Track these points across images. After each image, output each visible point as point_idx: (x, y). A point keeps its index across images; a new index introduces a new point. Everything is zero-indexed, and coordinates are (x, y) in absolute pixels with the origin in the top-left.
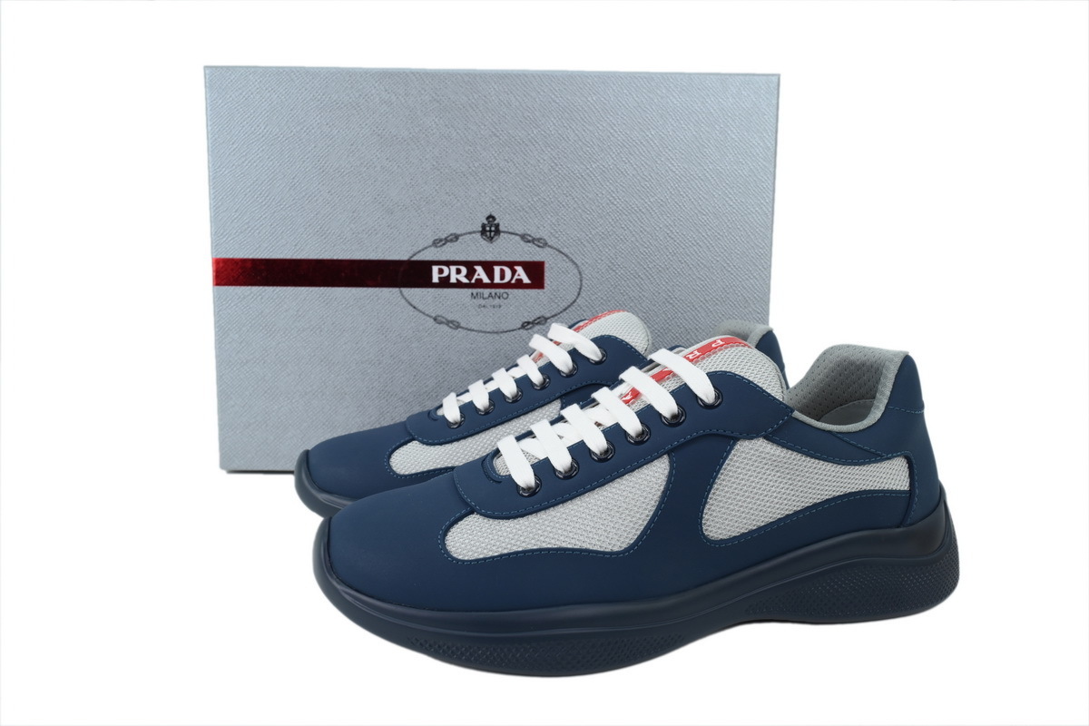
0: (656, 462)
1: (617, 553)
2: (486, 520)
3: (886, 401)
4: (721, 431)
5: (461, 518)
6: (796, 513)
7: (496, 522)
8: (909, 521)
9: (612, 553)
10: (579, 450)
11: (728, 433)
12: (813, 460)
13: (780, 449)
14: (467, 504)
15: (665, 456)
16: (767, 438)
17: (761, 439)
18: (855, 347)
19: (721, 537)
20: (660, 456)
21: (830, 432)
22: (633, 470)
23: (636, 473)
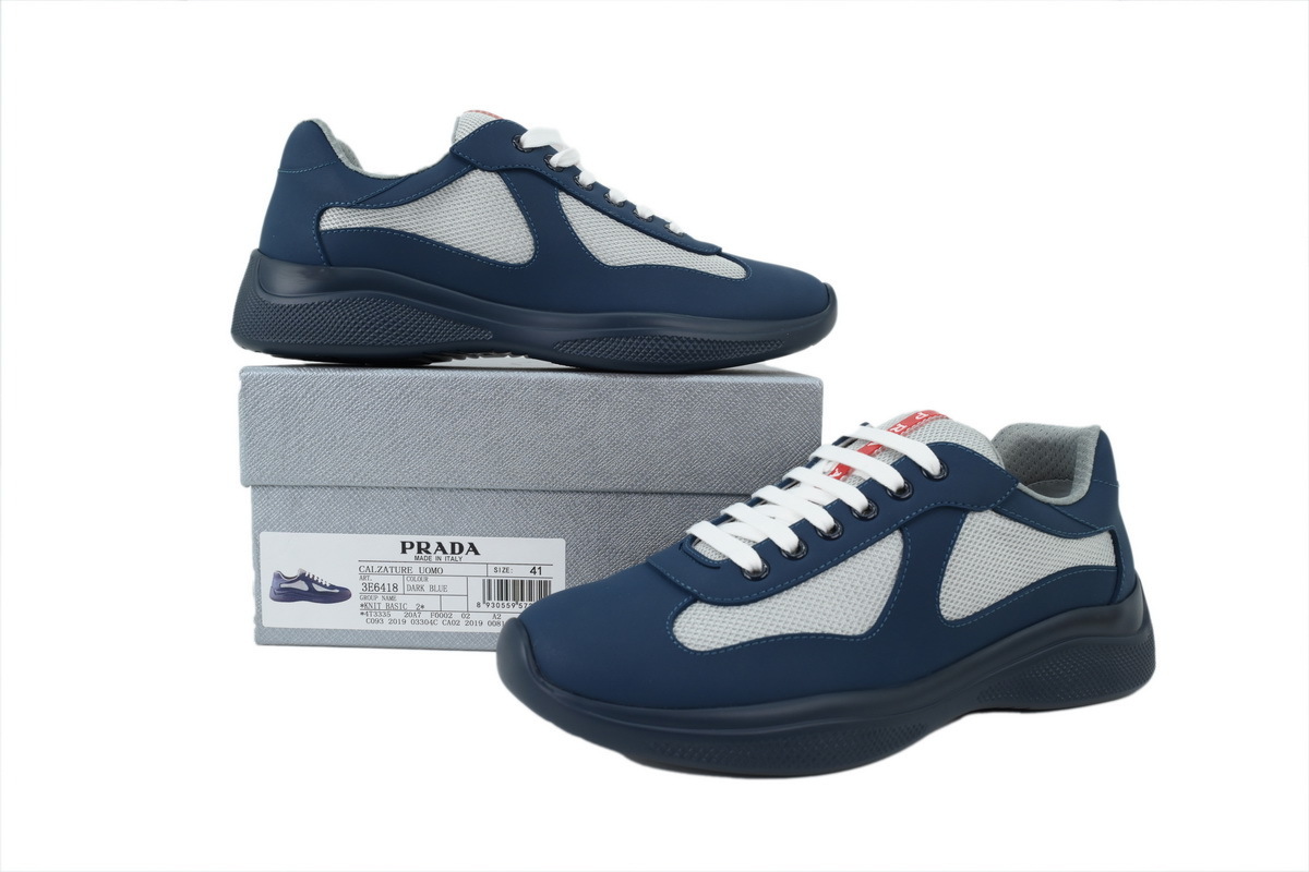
0: (887, 539)
1: (860, 637)
2: (714, 608)
3: (1090, 475)
4: (952, 504)
5: (684, 608)
6: (1022, 591)
7: (726, 610)
8: (1119, 598)
9: (854, 637)
10: (803, 528)
11: (960, 505)
12: (1038, 533)
13: (1008, 522)
14: (688, 593)
15: (897, 532)
16: (995, 510)
17: (990, 512)
18: (1035, 426)
19: (955, 617)
20: (891, 532)
21: (1048, 504)
22: (865, 548)
23: (868, 550)
